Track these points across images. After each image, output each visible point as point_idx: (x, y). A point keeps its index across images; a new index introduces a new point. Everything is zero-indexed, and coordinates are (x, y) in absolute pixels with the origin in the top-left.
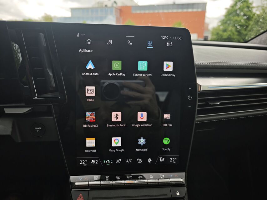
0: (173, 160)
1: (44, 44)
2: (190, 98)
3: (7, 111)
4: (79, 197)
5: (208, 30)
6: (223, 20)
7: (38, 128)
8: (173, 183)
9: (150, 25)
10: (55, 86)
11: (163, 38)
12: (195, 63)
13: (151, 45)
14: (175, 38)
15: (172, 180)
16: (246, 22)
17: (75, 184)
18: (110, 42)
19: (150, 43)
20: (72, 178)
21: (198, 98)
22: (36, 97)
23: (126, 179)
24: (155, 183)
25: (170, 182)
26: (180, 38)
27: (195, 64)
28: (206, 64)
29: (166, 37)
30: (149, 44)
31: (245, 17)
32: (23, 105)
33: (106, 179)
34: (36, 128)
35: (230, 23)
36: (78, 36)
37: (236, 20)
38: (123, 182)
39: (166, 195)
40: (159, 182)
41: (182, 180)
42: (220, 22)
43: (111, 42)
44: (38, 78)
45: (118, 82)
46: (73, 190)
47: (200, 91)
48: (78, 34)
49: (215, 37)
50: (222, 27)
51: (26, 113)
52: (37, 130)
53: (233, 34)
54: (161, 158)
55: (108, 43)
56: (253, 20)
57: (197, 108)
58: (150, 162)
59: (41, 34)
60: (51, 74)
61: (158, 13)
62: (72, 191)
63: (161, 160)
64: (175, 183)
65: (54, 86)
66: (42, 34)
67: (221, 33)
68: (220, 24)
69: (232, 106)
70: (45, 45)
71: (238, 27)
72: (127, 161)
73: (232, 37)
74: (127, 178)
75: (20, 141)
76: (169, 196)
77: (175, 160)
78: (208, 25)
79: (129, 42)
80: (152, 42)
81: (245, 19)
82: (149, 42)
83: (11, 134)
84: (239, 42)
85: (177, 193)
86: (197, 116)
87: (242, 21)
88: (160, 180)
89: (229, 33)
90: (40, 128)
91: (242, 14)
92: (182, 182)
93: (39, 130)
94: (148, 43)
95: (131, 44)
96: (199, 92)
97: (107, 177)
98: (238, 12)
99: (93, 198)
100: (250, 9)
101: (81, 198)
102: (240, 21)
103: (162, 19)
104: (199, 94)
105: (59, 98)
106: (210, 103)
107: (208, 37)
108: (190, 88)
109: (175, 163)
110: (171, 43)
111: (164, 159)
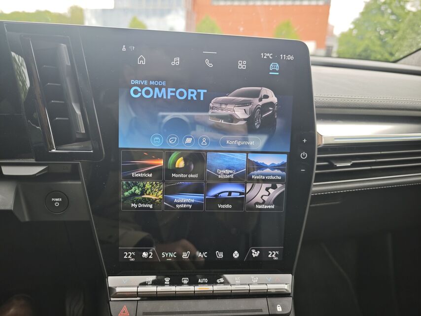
0: (273, 255)
1: (67, 62)
2: (304, 155)
3: (7, 171)
4: (123, 310)
5: (332, 35)
7: (57, 200)
8: (272, 291)
10: (84, 132)
11: (264, 56)
12: (314, 98)
13: (244, 67)
14: (283, 57)
15: (270, 286)
16: (395, 25)
17: (115, 290)
18: (176, 61)
19: (243, 64)
20: (112, 281)
21: (317, 156)
22: (54, 149)
23: (197, 284)
24: (244, 291)
25: (268, 289)
26: (292, 58)
27: (314, 100)
29: (268, 55)
30: (240, 67)
31: (394, 17)
32: (33, 161)
33: (166, 283)
34: (53, 199)
35: (369, 26)
36: (124, 49)
37: (379, 22)
38: (192, 288)
39: (261, 310)
40: (249, 290)
42: (353, 23)
43: (178, 61)
44: (57, 118)
46: (112, 299)
47: (320, 145)
48: (124, 46)
50: (355, 32)
51: (37, 175)
52: (56, 201)
53: (374, 43)
54: (253, 251)
55: (173, 63)
56: (406, 21)
57: (315, 171)
58: (236, 257)
59: (62, 44)
60: (78, 112)
61: (254, 6)
62: (111, 301)
64: (276, 292)
65: (82, 132)
66: (64, 46)
67: (354, 41)
68: (352, 26)
69: (370, 168)
70: (70, 64)
71: (382, 33)
72: (200, 255)
74: (199, 281)
75: (27, 219)
76: (266, 312)
77: (276, 255)
78: (333, 27)
79: (207, 61)
80: (245, 62)
81: (393, 20)
82: (240, 63)
83: (12, 209)
85: (278, 308)
86: (314, 184)
87: (389, 23)
88: (252, 287)
89: (367, 42)
90: (61, 199)
91: (389, 11)
92: (286, 290)
93: (58, 202)
94: (240, 65)
95: (211, 65)
96: (320, 147)
97: (167, 280)
98: (383, 8)
99: (144, 313)
100: (402, 3)
101: (124, 312)
102: (385, 23)
104: (319, 149)
105: (92, 151)
106: (335, 164)
107: (332, 47)
108: (305, 141)
109: (276, 258)
110: (277, 65)
111: (258, 252)
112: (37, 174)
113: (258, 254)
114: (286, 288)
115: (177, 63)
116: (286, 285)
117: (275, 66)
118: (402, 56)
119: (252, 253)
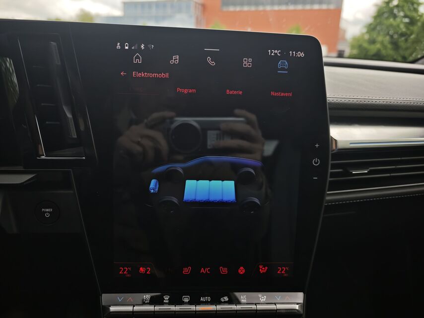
0: (282, 271)
1: (57, 61)
2: (316, 162)
5: (344, 39)
6: (370, 25)
7: (47, 210)
8: (281, 312)
9: (249, 30)
10: (76, 137)
11: (271, 53)
12: (328, 99)
13: (249, 65)
14: (293, 54)
15: (279, 307)
16: (408, 28)
17: (109, 309)
18: (175, 60)
19: (248, 62)
20: (105, 298)
21: (330, 162)
22: (44, 155)
23: (199, 303)
24: (250, 312)
25: (277, 310)
26: (302, 55)
27: (328, 101)
28: (347, 101)
29: (276, 51)
30: (245, 65)
31: (407, 20)
32: (21, 168)
33: (165, 301)
34: (43, 210)
35: (382, 29)
36: (118, 47)
37: (391, 25)
38: (193, 308)
40: (257, 310)
41: (297, 307)
42: (365, 27)
43: (177, 59)
44: (47, 123)
45: (197, 121)
47: (334, 150)
48: (119, 44)
49: (355, 52)
50: (367, 37)
52: (46, 212)
53: (385, 47)
54: (261, 267)
55: (172, 62)
56: (419, 24)
57: (329, 179)
58: (242, 273)
59: (52, 43)
60: (69, 115)
63: (262, 269)
64: (286, 312)
65: (74, 137)
66: (54, 44)
67: (366, 45)
68: (365, 30)
69: (389, 175)
70: (60, 63)
72: (202, 270)
73: (384, 52)
74: (202, 299)
75: (15, 231)
77: (286, 271)
78: (345, 31)
80: (250, 60)
81: (407, 23)
82: (245, 60)
84: (395, 61)
86: (328, 193)
87: (402, 26)
88: (260, 307)
89: (378, 46)
90: (51, 210)
91: (402, 14)
92: (296, 310)
93: (48, 212)
94: (245, 62)
95: (213, 64)
96: (333, 152)
97: (166, 298)
98: (395, 12)
100: (415, 6)
102: (398, 26)
103: (271, 20)
104: (332, 154)
105: (84, 158)
106: (351, 171)
107: (343, 51)
108: (317, 146)
109: (285, 275)
110: (286, 63)
111: (267, 268)
112: (24, 182)
113: (266, 270)
114: (297, 308)
115: (176, 62)
116: (297, 306)
117: (283, 64)
118: (419, 56)
119: (260, 268)
